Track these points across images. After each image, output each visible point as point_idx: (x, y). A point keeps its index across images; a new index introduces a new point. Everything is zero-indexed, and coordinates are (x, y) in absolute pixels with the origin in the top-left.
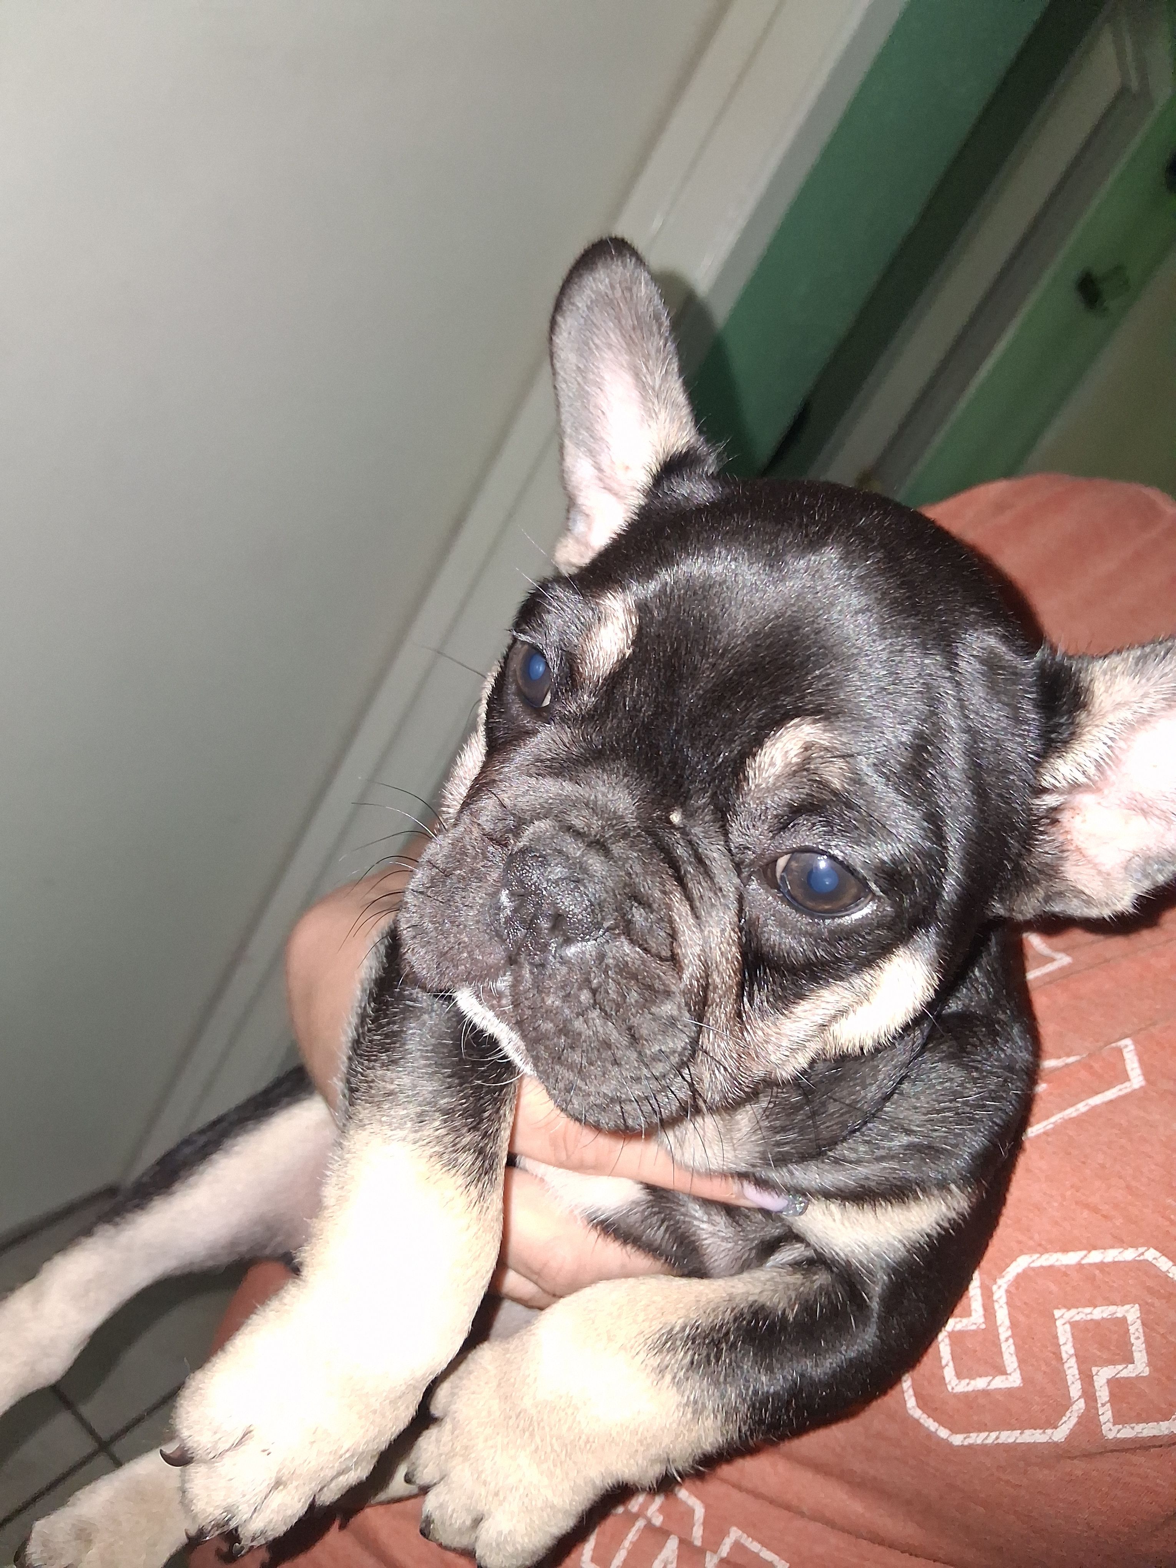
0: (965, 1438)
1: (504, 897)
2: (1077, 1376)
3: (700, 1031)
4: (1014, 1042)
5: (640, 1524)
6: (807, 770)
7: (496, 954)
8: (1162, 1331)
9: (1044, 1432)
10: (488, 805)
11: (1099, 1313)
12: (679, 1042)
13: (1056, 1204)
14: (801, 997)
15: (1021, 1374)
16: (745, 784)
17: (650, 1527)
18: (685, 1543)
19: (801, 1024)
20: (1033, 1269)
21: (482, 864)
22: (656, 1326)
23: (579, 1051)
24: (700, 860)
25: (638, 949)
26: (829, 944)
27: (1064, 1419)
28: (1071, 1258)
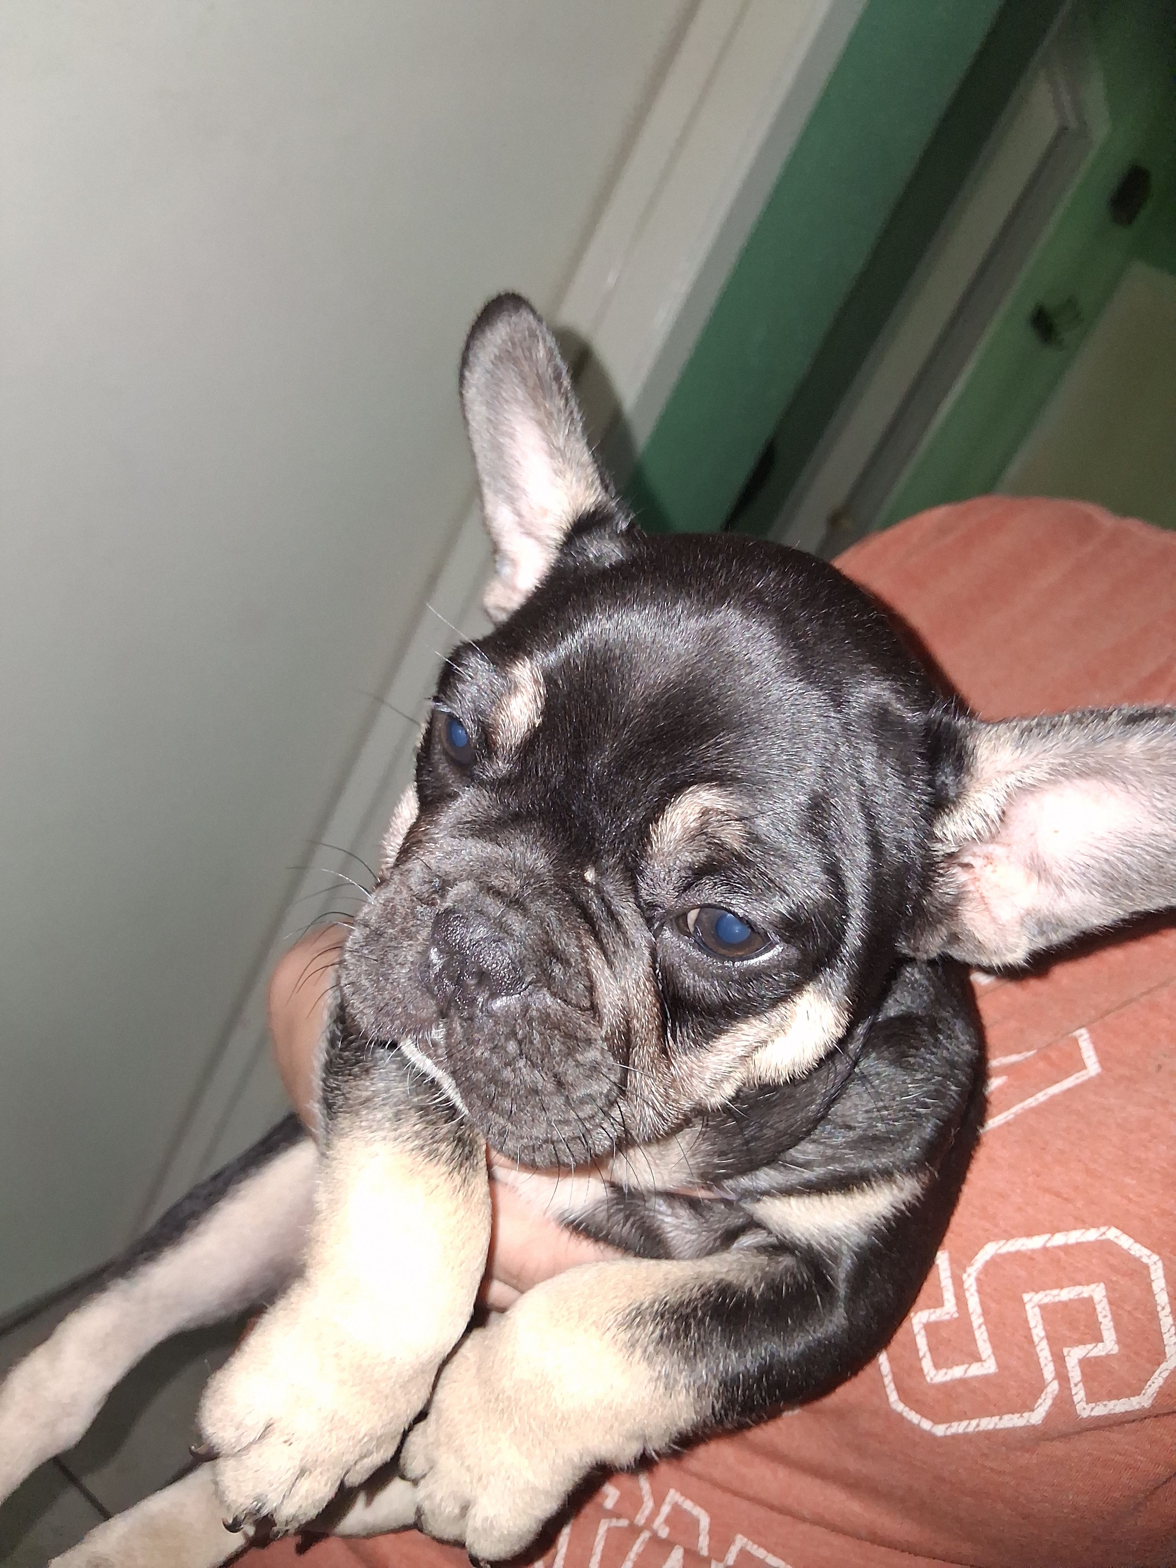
0: (947, 1428)
1: (434, 955)
2: (1050, 1358)
3: (626, 1072)
4: (957, 1038)
5: (645, 1535)
6: (705, 834)
7: (429, 1008)
8: (1129, 1309)
9: (1021, 1416)
10: (416, 866)
11: (1066, 1294)
12: (602, 1087)
13: (1018, 1191)
14: (721, 1032)
15: (996, 1361)
16: (649, 848)
17: (655, 1539)
18: (691, 1554)
19: (723, 1057)
20: (1001, 1256)
21: (411, 923)
22: (625, 1302)
23: (509, 1100)
24: (612, 915)
25: (559, 1001)
26: (740, 984)
27: (1040, 1401)
28: (1036, 1242)
